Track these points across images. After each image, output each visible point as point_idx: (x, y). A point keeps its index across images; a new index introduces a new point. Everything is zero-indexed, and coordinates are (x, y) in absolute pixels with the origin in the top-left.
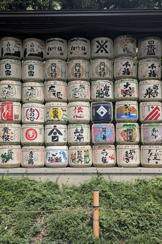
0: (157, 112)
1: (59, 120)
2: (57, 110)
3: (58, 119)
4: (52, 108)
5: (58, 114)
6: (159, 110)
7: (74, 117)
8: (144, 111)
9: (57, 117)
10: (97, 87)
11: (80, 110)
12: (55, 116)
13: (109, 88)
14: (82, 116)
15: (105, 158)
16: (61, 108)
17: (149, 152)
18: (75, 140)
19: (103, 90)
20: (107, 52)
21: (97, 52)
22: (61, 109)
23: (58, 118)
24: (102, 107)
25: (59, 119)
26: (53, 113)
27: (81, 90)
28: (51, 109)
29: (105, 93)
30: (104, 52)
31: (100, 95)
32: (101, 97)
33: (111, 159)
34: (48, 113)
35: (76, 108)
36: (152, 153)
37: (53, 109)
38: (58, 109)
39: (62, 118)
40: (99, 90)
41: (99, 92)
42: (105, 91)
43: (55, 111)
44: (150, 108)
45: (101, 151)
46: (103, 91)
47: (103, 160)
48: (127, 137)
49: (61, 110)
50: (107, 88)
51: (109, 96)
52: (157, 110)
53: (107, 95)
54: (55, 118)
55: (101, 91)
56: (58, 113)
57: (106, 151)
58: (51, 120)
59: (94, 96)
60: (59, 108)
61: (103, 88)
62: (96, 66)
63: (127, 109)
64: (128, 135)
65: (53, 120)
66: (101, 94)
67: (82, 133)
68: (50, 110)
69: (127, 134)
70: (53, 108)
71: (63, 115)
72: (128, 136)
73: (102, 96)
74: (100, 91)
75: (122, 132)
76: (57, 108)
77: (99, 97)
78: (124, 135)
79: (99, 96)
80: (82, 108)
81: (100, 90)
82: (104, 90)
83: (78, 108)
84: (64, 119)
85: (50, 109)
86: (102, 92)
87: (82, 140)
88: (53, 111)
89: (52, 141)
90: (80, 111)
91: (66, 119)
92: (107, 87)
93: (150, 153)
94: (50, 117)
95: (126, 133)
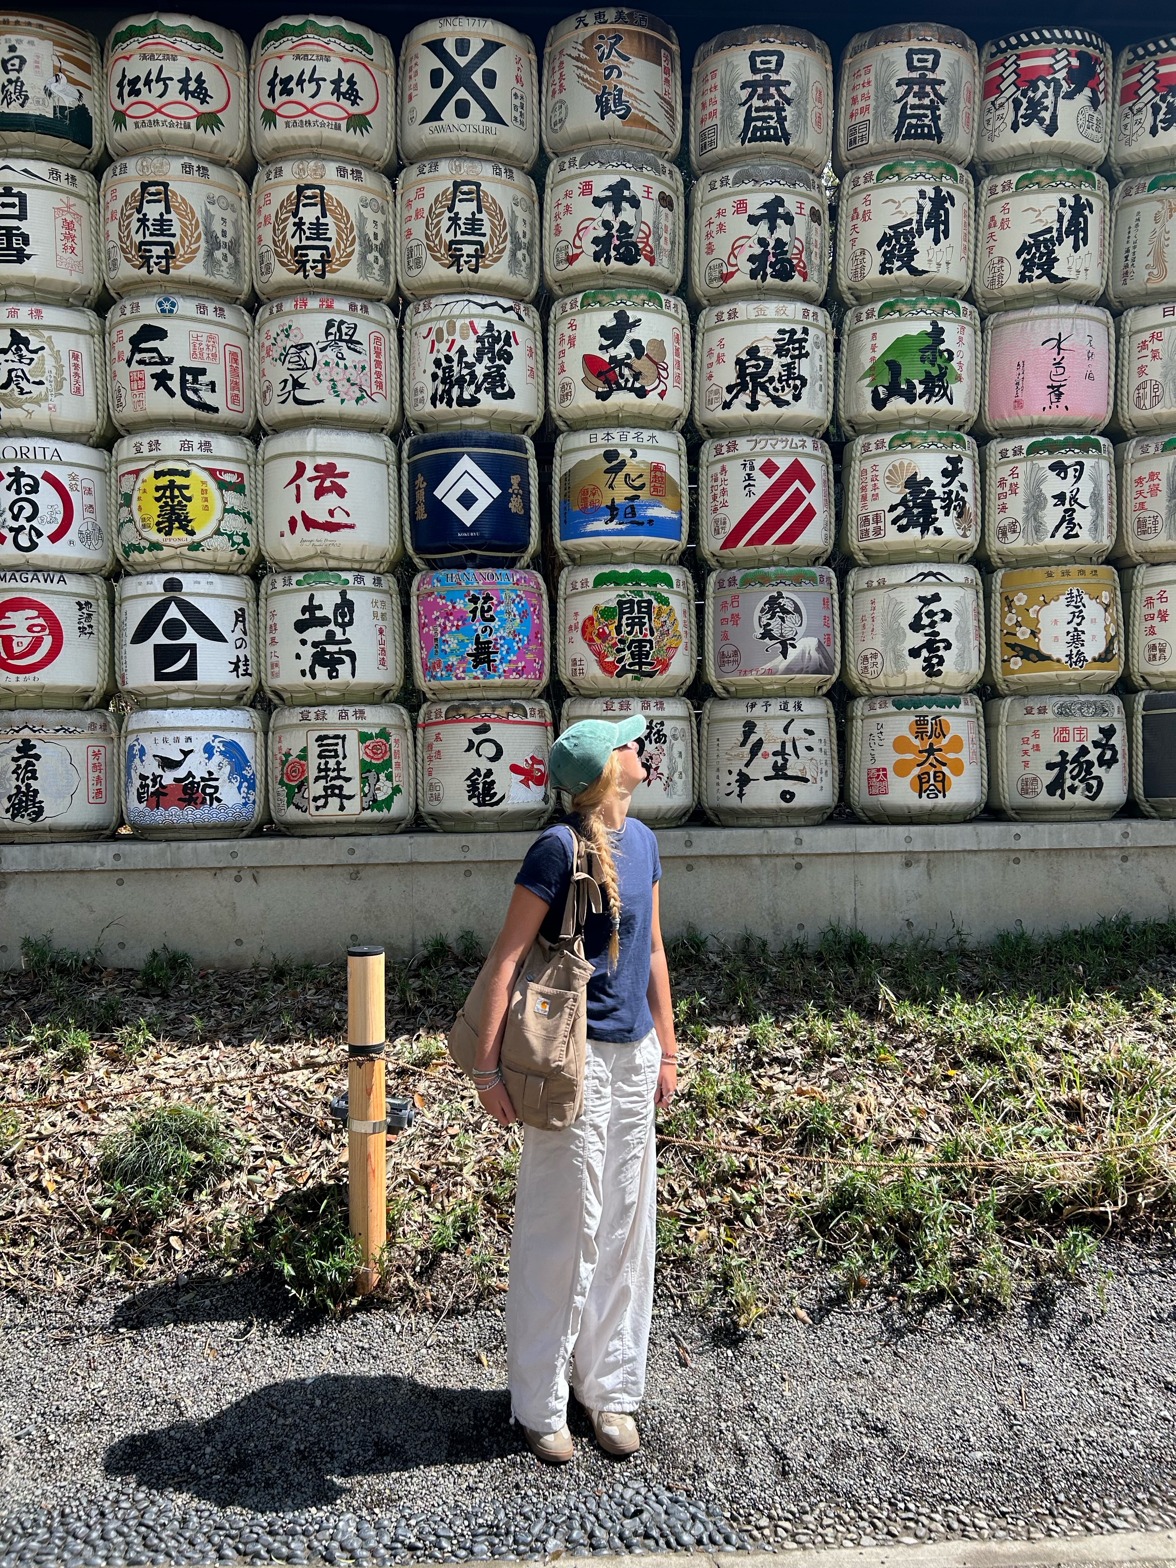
0: (797, 497)
1: (195, 547)
2: (179, 480)
3: (190, 539)
4: (151, 472)
5: (193, 509)
6: (809, 484)
7: (293, 523)
8: (724, 492)
9: (185, 524)
10: (433, 336)
11: (327, 483)
12: (171, 522)
13: (507, 342)
14: (339, 518)
15: (489, 773)
16: (212, 472)
17: (747, 735)
18: (303, 673)
19: (470, 359)
20: (493, 116)
21: (434, 115)
22: (206, 476)
23: (192, 533)
24: (466, 463)
25: (196, 538)
26: (158, 500)
27: (330, 354)
28: (143, 476)
29: (486, 376)
30: (476, 112)
31: (452, 387)
32: (461, 402)
33: (525, 782)
34: (127, 499)
35: (301, 468)
36: (760, 743)
37: (158, 475)
38: (186, 474)
39: (218, 532)
40: (449, 359)
41: (451, 368)
42: (486, 362)
43: (172, 485)
44: (757, 474)
45: (464, 732)
46: (470, 366)
47: (473, 787)
48: (619, 651)
49: (212, 485)
50: (497, 347)
51: (511, 394)
52: (797, 484)
53: (499, 390)
54: (169, 533)
55: (460, 362)
56: (189, 499)
57: (497, 731)
58: (144, 544)
59: (420, 396)
60: (194, 469)
61: (472, 347)
62: (425, 204)
63: (621, 475)
64: (624, 634)
65: (155, 546)
66: (461, 381)
67: (343, 626)
68: (139, 484)
69: (619, 632)
70: (160, 467)
71: (226, 511)
72: (622, 641)
73: (466, 396)
74: (455, 364)
75: (591, 619)
76: (181, 466)
77: (449, 404)
78: (603, 636)
79: (448, 392)
80: (342, 466)
81: (456, 358)
82: (479, 360)
83: (317, 468)
84: (230, 537)
85: (137, 473)
86: (465, 372)
87: (344, 669)
88: (157, 489)
89: (159, 676)
90: (329, 490)
91: (246, 542)
92: (497, 340)
93: (753, 738)
94: (139, 524)
95: (612, 627)
